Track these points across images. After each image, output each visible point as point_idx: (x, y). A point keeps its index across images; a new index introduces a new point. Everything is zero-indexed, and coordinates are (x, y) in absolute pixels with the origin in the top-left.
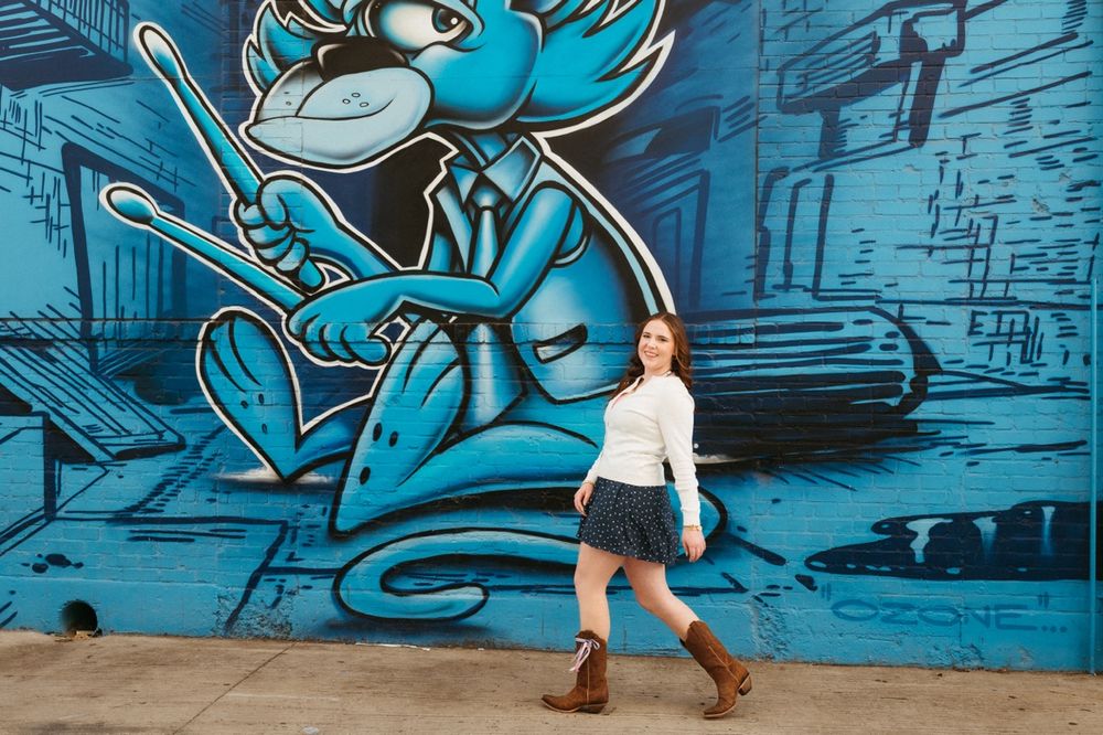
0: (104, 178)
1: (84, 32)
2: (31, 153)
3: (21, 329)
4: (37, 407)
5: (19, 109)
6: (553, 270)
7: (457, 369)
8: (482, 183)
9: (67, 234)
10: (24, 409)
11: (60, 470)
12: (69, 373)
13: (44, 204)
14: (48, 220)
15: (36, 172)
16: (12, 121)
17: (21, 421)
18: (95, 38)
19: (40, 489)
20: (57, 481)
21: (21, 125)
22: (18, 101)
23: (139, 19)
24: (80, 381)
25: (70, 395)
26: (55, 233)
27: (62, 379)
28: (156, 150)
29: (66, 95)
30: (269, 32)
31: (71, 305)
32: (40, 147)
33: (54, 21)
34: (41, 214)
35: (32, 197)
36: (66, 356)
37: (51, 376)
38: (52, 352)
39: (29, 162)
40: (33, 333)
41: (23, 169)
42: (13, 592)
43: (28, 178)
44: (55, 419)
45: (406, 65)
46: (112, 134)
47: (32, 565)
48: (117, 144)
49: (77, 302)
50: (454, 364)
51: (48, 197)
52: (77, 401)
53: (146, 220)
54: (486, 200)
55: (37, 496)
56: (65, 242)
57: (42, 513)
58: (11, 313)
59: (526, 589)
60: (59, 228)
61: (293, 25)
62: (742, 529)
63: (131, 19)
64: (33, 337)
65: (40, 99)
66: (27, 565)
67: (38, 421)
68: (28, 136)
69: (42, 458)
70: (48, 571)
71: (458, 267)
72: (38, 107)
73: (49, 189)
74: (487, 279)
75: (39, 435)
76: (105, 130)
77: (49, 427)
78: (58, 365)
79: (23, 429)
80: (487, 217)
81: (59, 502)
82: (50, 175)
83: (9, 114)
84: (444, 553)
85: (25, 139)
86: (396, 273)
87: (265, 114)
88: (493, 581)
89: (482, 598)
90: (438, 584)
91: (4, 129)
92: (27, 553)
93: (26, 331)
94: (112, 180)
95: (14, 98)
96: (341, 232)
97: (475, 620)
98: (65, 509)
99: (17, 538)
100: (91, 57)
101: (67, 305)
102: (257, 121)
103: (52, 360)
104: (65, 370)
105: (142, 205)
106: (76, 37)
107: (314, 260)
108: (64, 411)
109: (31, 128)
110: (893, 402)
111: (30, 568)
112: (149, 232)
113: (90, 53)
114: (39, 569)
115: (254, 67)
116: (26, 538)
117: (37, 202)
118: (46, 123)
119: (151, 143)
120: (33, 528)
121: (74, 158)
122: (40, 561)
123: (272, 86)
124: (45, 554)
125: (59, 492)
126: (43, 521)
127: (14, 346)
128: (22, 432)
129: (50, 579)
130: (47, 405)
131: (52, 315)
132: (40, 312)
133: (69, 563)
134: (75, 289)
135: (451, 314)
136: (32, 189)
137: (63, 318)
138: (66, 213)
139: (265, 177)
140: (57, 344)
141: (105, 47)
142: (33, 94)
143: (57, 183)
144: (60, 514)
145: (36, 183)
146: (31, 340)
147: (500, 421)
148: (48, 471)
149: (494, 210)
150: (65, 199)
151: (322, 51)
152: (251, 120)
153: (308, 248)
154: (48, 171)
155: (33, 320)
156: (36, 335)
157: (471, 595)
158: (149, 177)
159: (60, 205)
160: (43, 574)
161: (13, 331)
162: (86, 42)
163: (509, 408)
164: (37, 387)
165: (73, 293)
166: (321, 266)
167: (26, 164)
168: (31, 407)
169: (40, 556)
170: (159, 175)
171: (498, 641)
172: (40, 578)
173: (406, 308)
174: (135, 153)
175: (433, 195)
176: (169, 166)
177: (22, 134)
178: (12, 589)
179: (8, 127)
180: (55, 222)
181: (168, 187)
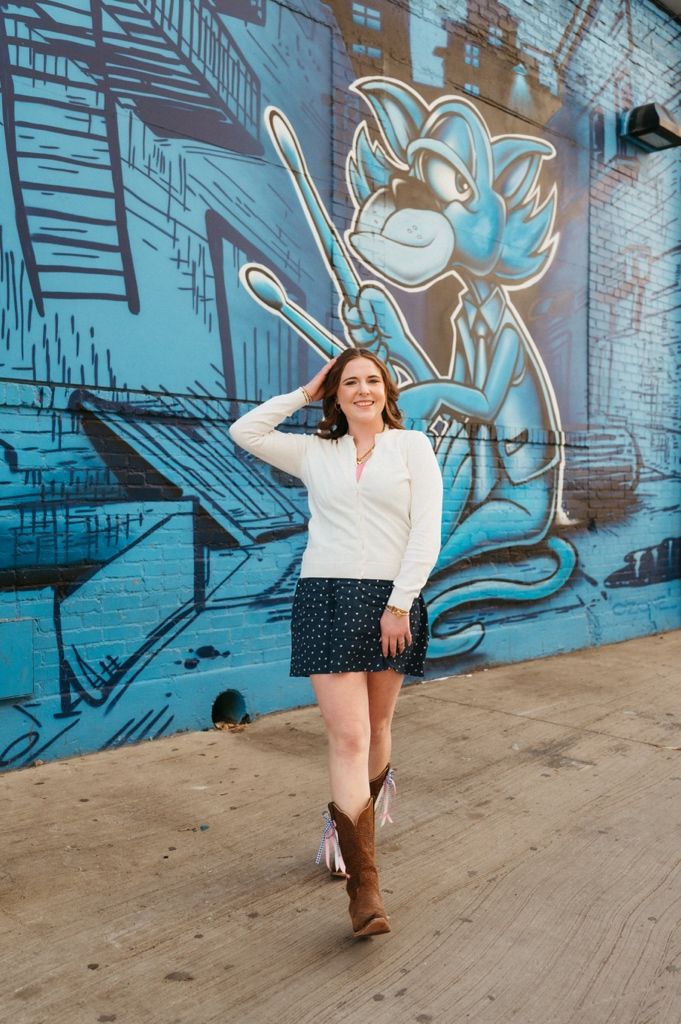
0: (243, 256)
1: (223, 95)
2: (177, 211)
3: (175, 405)
4: (187, 491)
5: (163, 159)
6: (512, 390)
7: (469, 459)
8: (480, 318)
9: (212, 307)
10: (174, 494)
11: (208, 557)
12: (216, 455)
13: (190, 271)
14: (194, 289)
15: (182, 233)
16: (157, 169)
17: (172, 507)
18: (232, 105)
19: (190, 580)
20: (206, 570)
21: (166, 177)
22: (162, 149)
23: (269, 102)
24: (225, 464)
25: (218, 479)
26: (201, 304)
27: (210, 461)
28: (283, 238)
29: (210, 158)
30: (363, 152)
31: (217, 383)
32: (185, 208)
33: (196, 73)
34: (187, 282)
35: (178, 260)
36: (214, 437)
37: (199, 458)
38: (201, 432)
39: (176, 221)
40: (186, 410)
41: (169, 227)
42: (169, 695)
43: (175, 239)
44: (204, 503)
45: (441, 212)
46: (249, 212)
47: (184, 661)
48: (252, 222)
49: (222, 381)
50: (467, 455)
51: (194, 264)
52: (223, 484)
53: (277, 306)
54: (481, 331)
55: (186, 587)
56: (210, 316)
57: (192, 604)
58: (161, 386)
59: (501, 621)
60: (205, 300)
61: (378, 153)
62: (583, 566)
63: (263, 100)
64: (186, 415)
65: (185, 155)
66: (179, 663)
67: (188, 506)
68: (173, 192)
69: (192, 546)
70: (198, 665)
71: (469, 382)
72: (182, 163)
73: (195, 256)
74: (482, 391)
75: (188, 521)
76: (242, 206)
77: (199, 513)
78: (205, 446)
79: (174, 515)
80: (482, 341)
81: (208, 591)
82: (195, 241)
83: (154, 161)
84: (462, 601)
85: (170, 195)
86: (436, 380)
87: (362, 227)
88: (487, 619)
89: (481, 632)
90: (461, 626)
91: (148, 176)
92: (178, 650)
93: (179, 408)
94: (250, 260)
95: (158, 144)
96: (407, 342)
97: (480, 649)
98: (212, 598)
99: (169, 635)
100: (229, 125)
101: (213, 384)
102: (356, 232)
103: (200, 441)
104: (213, 452)
105: (274, 291)
106: (215, 99)
107: (393, 363)
108: (212, 495)
109: (176, 183)
110: (630, 484)
111: (182, 665)
112: (280, 320)
113: (229, 121)
114: (191, 665)
115: (354, 181)
116: (178, 634)
117: (184, 267)
118: (190, 182)
119: (281, 230)
120: (184, 621)
121: (217, 228)
122: (192, 656)
123: (367, 200)
124: (196, 647)
125: (208, 581)
126: (193, 613)
127: (163, 424)
128: (174, 518)
129: (202, 674)
130: (196, 489)
131: (201, 393)
132: (189, 389)
133: (217, 653)
134: (221, 368)
135: (466, 416)
136: (179, 252)
137: (212, 398)
138: (211, 283)
139: (362, 283)
140: (205, 424)
141: (241, 119)
142: (175, 148)
143: (202, 251)
144: (209, 603)
145: (182, 245)
146: (183, 418)
147: (491, 498)
148: (197, 560)
149: (485, 338)
150: (210, 270)
151: (396, 182)
152: (352, 230)
153: (389, 353)
154: (192, 235)
155: (185, 396)
156: (189, 413)
157: (474, 632)
158: (280, 264)
159: (205, 276)
160: (195, 670)
161: (168, 407)
162: (224, 106)
163: (493, 489)
164: (186, 469)
165: (218, 371)
166: (396, 368)
167: (172, 222)
168: (180, 491)
169: (191, 651)
170: (287, 264)
171: (491, 662)
172: (193, 675)
173: (444, 410)
174: (269, 238)
175: (456, 321)
176: (294, 257)
177: (167, 187)
178: (168, 691)
179: (152, 175)
180: (201, 293)
181: (293, 277)
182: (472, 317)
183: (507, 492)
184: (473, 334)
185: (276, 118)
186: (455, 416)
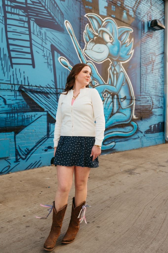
0: (59, 55)
1: (55, 18)
2: (44, 44)
3: (43, 89)
4: (46, 110)
5: (41, 32)
6: (122, 86)
7: (112, 103)
8: (115, 70)
9: (52, 67)
10: (42, 110)
11: (50, 125)
13: (47, 58)
14: (48, 63)
15: (45, 50)
16: (40, 35)
17: (42, 113)
18: (57, 20)
19: (46, 130)
20: (50, 128)
21: (42, 37)
22: (41, 30)
23: (66, 19)
24: (55, 103)
25: (53, 107)
26: (49, 66)
27: (51, 103)
28: (69, 51)
29: (52, 32)
30: (88, 31)
31: (53, 84)
32: (46, 44)
33: (49, 13)
34: (46, 61)
35: (44, 56)
36: (52, 97)
37: (48, 102)
38: (49, 96)
39: (44, 47)
40: (45, 91)
41: (42, 48)
42: (41, 157)
43: (43, 51)
44: (49, 113)
45: (106, 45)
46: (61, 45)
47: (44, 150)
48: (61, 47)
49: (54, 84)
50: (112, 102)
51: (48, 57)
53: (67, 66)
54: (115, 73)
55: (45, 132)
56: (51, 69)
57: (46, 136)
58: (40, 85)
59: (119, 141)
60: (50, 65)
61: (91, 31)
62: (139, 128)
63: (64, 19)
64: (45, 92)
65: (46, 32)
66: (43, 150)
67: (46, 113)
68: (43, 40)
69: (46, 123)
70: (48, 151)
71: (112, 84)
72: (45, 33)
73: (48, 55)
74: (115, 87)
75: (46, 117)
76: (59, 43)
77: (48, 115)
78: (50, 99)
79: (42, 115)
80: (115, 75)
81: (50, 133)
82: (48, 51)
83: (39, 33)
84: (110, 136)
85: (43, 41)
86: (104, 84)
87: (87, 48)
88: (116, 141)
89: (115, 144)
90: (110, 142)
91: (37, 36)
92: (43, 147)
93: (44, 90)
94: (61, 56)
95: (40, 29)
96: (98, 75)
97: (114, 148)
98: (51, 135)
99: (41, 143)
101: (52, 85)
102: (86, 49)
103: (49, 98)
104: (52, 100)
105: (66, 63)
106: (53, 19)
108: (51, 111)
109: (44, 38)
110: (151, 109)
111: (44, 151)
112: (68, 70)
113: (56, 24)
114: (46, 151)
115: (85, 38)
116: (43, 143)
117: (46, 58)
118: (47, 38)
119: (68, 49)
120: (44, 140)
121: (53, 48)
122: (46, 148)
123: (88, 42)
124: (47, 146)
125: (50, 131)
126: (47, 138)
127: (40, 94)
128: (42, 116)
129: (49, 153)
130: (48, 109)
131: (49, 87)
132: (46, 86)
133: (52, 148)
134: (54, 81)
135: (111, 93)
136: (44, 54)
137: (52, 88)
138: (52, 61)
139: (87, 61)
140: (50, 94)
141: (59, 23)
142: (44, 30)
143: (50, 54)
144: (50, 136)
145: (45, 52)
146: (45, 93)
147: (117, 112)
148: (48, 126)
149: (116, 74)
150: (51, 58)
151: (95, 38)
152: (85, 49)
153: (93, 78)
155: (45, 88)
156: (46, 91)
157: (113, 144)
158: (68, 57)
159: (50, 59)
160: (47, 152)
161: (41, 90)
162: (55, 20)
163: (118, 110)
164: (45, 104)
165: (53, 82)
167: (43, 47)
168: (44, 110)
169: (46, 147)
170: (69, 57)
171: (117, 151)
172: (46, 153)
173: (106, 91)
174: (65, 51)
175: (109, 70)
176: (71, 55)
177: (42, 39)
178: (40, 157)
179: (38, 36)
180: (49, 63)
181: (71, 60)
182: (113, 69)
183: (121, 111)
184: (113, 73)
185: (67, 23)
186: (109, 93)
